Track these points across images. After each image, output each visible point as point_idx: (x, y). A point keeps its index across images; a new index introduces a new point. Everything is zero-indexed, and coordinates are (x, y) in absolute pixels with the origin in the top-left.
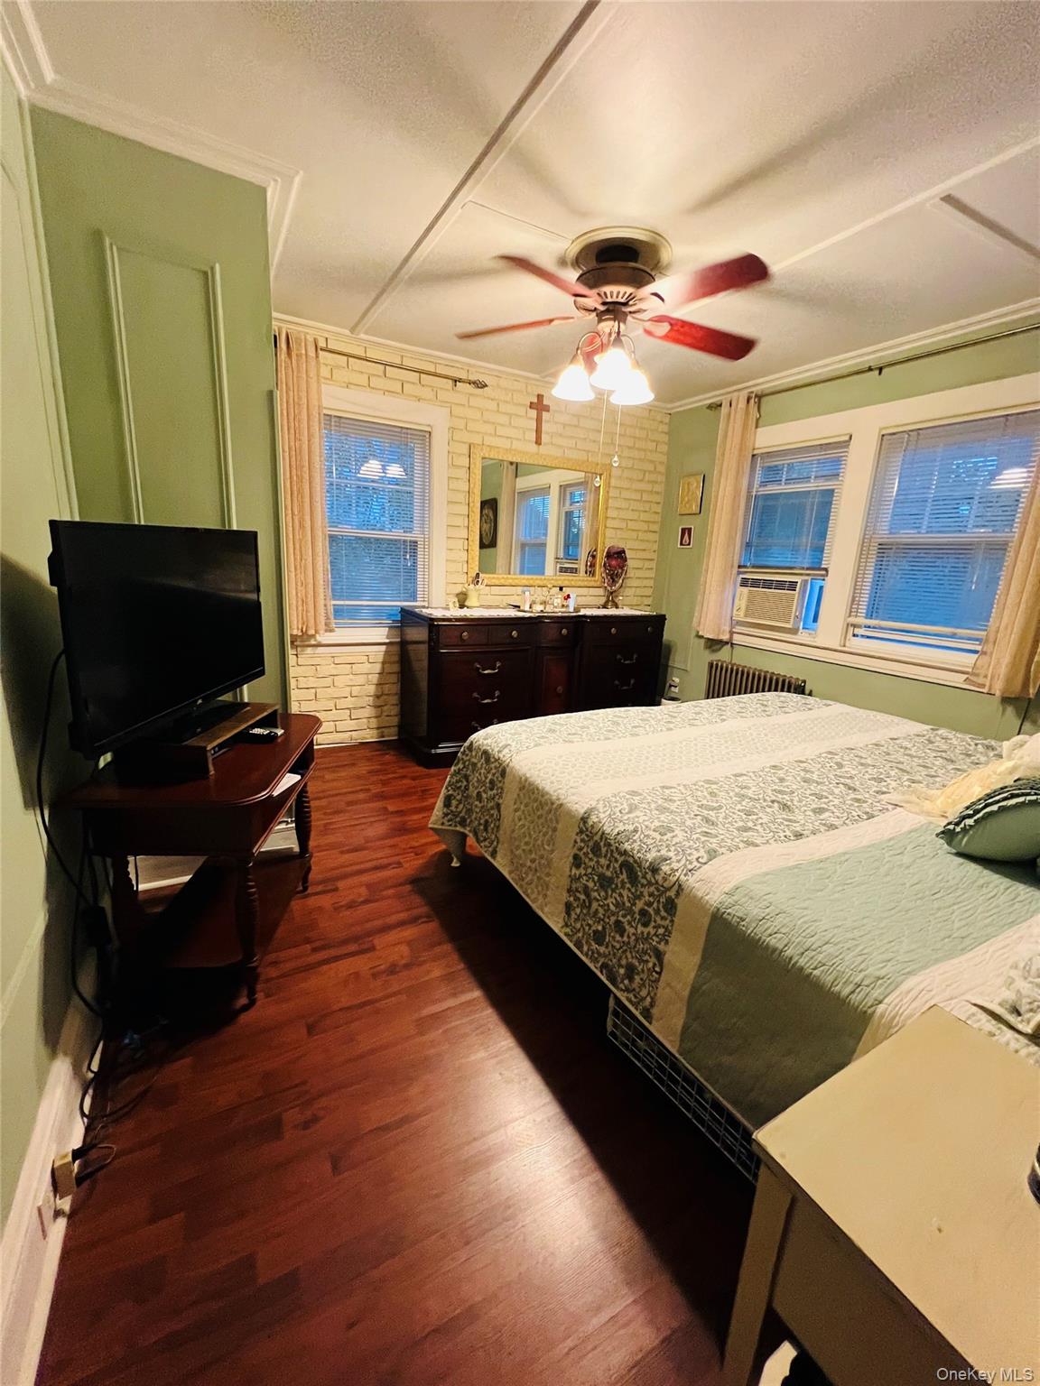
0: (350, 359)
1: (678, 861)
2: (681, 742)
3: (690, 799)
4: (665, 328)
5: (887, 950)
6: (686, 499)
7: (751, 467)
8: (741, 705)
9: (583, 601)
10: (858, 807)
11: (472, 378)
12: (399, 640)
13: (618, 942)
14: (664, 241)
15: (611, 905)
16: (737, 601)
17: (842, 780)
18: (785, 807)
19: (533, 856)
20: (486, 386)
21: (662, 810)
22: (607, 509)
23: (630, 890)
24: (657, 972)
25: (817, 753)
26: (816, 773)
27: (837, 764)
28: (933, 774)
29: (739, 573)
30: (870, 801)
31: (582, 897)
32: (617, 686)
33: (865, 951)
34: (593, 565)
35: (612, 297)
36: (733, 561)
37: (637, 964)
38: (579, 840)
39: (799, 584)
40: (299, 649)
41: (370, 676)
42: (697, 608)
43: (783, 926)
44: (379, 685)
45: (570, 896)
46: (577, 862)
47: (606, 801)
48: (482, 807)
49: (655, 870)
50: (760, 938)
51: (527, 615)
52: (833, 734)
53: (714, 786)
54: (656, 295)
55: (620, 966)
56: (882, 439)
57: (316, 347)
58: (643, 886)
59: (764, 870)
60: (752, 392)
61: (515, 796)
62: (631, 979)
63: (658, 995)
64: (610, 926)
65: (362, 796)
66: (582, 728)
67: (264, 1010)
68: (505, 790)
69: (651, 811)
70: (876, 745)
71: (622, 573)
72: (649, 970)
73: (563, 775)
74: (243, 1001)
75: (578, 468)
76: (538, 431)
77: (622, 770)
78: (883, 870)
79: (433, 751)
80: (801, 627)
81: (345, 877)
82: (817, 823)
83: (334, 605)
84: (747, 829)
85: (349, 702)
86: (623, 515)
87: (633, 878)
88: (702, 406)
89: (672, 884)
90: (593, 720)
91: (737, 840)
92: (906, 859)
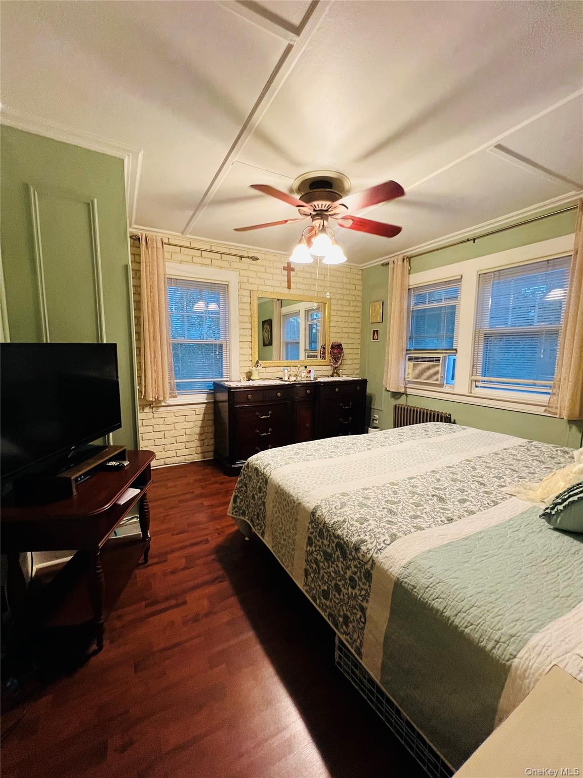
0: (182, 248)
1: (372, 543)
2: (376, 457)
3: (380, 496)
4: (350, 222)
5: (515, 611)
6: (374, 314)
7: (408, 294)
8: (413, 431)
9: (319, 373)
10: (487, 497)
11: (250, 255)
12: (213, 400)
13: (337, 598)
14: (344, 177)
15: (331, 572)
16: (407, 370)
17: (476, 479)
18: (441, 499)
19: (285, 537)
20: (258, 259)
21: (362, 505)
22: (330, 322)
23: (342, 563)
24: (362, 622)
25: (459, 461)
26: (460, 474)
27: (473, 467)
28: (533, 471)
29: (407, 354)
30: (495, 493)
31: (314, 566)
32: (342, 421)
33: (500, 613)
34: (324, 353)
35: (319, 207)
36: (403, 347)
37: (350, 615)
38: (310, 528)
39: (441, 359)
40: (154, 409)
41: (196, 423)
42: (385, 375)
43: (442, 592)
44: (202, 427)
45: (307, 565)
46: (310, 542)
47: (327, 500)
48: (255, 504)
49: (357, 549)
50: (427, 601)
51: (287, 383)
52: (469, 448)
53: (395, 487)
54: (343, 205)
55: (340, 616)
56: (479, 277)
57: (162, 243)
58: (350, 560)
59: (428, 548)
60: (405, 256)
61: (273, 498)
62: (347, 626)
63: (364, 639)
64: (332, 587)
65: (188, 496)
66: (315, 451)
67: (109, 653)
68: (267, 493)
69: (354, 506)
70: (496, 454)
71: (340, 357)
72: (357, 620)
73: (301, 483)
74: (94, 647)
75: (312, 300)
76: (289, 282)
77: (338, 478)
78: (507, 544)
79: (233, 466)
80: (445, 383)
81: (173, 551)
82: (461, 510)
83: (176, 382)
84: (416, 517)
85: (185, 438)
86: (340, 324)
87: (344, 555)
88: (379, 265)
89: (368, 559)
90: (323, 445)
91: (410, 526)
92: (522, 535)
